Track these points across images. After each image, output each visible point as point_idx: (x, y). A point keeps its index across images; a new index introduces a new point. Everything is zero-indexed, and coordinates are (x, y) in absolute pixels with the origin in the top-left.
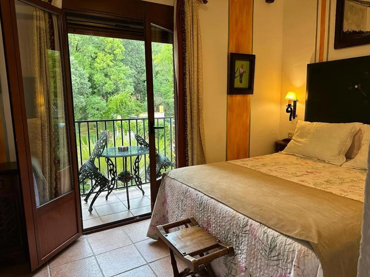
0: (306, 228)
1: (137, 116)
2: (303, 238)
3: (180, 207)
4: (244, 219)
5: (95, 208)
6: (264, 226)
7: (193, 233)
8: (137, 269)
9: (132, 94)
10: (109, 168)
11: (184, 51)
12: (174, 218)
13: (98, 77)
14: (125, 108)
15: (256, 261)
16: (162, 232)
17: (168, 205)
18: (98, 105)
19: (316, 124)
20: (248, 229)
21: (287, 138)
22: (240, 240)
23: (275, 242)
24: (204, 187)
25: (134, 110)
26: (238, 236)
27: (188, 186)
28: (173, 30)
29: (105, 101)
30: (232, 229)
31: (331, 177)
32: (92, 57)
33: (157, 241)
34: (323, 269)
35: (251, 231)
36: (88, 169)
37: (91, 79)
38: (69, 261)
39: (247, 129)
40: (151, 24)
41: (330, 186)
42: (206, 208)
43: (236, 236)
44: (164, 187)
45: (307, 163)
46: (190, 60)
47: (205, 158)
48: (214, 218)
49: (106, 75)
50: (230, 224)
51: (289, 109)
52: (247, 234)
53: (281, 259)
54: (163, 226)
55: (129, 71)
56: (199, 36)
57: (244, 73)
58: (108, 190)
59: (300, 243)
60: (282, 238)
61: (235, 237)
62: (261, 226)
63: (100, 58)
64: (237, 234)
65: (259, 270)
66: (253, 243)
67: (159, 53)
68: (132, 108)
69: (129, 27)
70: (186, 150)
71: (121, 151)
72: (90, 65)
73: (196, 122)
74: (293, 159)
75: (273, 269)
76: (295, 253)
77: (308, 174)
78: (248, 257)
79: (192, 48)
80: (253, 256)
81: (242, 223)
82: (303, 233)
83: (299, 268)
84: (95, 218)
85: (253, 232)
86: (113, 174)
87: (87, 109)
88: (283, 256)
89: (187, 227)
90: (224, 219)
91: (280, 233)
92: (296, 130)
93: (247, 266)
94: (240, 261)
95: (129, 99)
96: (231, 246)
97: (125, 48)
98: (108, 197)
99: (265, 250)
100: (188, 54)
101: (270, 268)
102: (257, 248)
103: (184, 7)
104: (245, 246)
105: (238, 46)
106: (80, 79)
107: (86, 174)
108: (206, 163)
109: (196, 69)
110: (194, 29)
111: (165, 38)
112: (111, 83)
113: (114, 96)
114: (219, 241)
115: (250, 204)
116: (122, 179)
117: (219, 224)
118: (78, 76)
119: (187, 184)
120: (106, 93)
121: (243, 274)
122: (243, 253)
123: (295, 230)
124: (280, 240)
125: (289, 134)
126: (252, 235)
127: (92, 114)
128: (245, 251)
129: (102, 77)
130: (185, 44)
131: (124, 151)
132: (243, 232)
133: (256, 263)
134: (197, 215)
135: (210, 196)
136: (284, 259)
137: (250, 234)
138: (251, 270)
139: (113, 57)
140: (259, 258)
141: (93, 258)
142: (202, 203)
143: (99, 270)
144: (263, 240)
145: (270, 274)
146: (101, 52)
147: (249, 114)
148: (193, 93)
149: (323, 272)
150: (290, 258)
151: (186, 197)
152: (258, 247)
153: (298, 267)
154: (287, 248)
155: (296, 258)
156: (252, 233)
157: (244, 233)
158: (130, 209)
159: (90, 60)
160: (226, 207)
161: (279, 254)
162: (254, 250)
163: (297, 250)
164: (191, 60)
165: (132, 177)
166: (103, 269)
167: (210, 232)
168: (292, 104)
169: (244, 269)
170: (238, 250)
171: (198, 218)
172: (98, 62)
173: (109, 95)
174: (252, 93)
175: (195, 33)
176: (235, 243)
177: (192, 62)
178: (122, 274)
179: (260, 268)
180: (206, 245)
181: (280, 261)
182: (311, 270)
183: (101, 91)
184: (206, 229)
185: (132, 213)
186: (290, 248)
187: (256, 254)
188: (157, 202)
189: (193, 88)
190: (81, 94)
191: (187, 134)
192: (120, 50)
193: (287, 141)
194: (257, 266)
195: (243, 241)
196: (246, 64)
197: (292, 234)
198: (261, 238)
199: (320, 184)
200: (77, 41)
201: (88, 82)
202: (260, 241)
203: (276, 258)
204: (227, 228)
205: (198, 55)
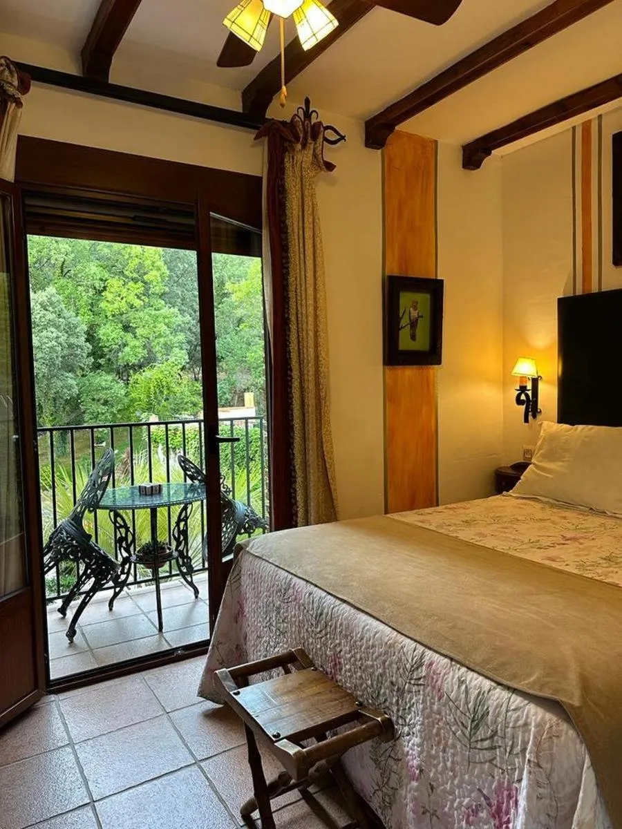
0: (554, 669)
1: (194, 415)
2: (546, 694)
3: (274, 623)
4: (414, 651)
5: (82, 631)
6: (458, 666)
7: (300, 687)
8: (171, 777)
9: (183, 369)
10: (119, 535)
11: (284, 271)
12: (260, 651)
13: (109, 333)
14: (168, 399)
15: (444, 751)
16: (229, 684)
17: (247, 620)
18: (106, 394)
19: (584, 429)
20: (424, 674)
21: (522, 461)
22: (407, 700)
23: (484, 705)
24: (327, 576)
25: (186, 403)
26: (401, 692)
27: (292, 574)
28: (261, 228)
29: (122, 383)
30: (388, 675)
31: (617, 549)
32: (95, 288)
33: (221, 706)
34: (594, 770)
35: (430, 679)
36: (67, 537)
37: (93, 337)
38: (10, 760)
39: (431, 440)
40: (211, 213)
41: (615, 570)
42: (331, 626)
43: (397, 692)
44: (238, 577)
45: (565, 518)
46: (299, 291)
47: (334, 509)
48: (348, 648)
49: (126, 328)
50: (384, 662)
51: (523, 397)
52: (422, 687)
53: (500, 747)
54: (229, 671)
55: (178, 319)
56: (318, 240)
57: (420, 319)
58: (114, 588)
59: (541, 707)
60: (500, 695)
61: (395, 693)
62: (452, 666)
63: (113, 290)
64: (400, 686)
65: (450, 773)
66: (435, 707)
67: (244, 280)
68: (183, 398)
69: (165, 222)
70: (292, 491)
71: (146, 495)
72: (92, 305)
73: (312, 425)
74: (535, 509)
75: (482, 771)
76: (530, 730)
77: (567, 542)
78: (425, 743)
79: (302, 265)
80: (436, 739)
81: (410, 660)
82: (548, 683)
83: (540, 767)
84: (80, 653)
85: (435, 681)
86: (127, 550)
87: (83, 402)
88: (502, 737)
89: (287, 672)
90: (371, 651)
91: (496, 682)
92: (540, 442)
93: (423, 763)
94: (408, 752)
95: (178, 379)
96: (386, 716)
97: (168, 268)
98: (115, 602)
99: (462, 723)
100: (294, 279)
101: (475, 768)
102: (444, 719)
103: (284, 178)
104: (418, 714)
105: (404, 260)
106: (66, 335)
107: (62, 550)
108: (336, 520)
109: (311, 309)
110: (306, 225)
111: (244, 245)
112: (138, 344)
113: (144, 374)
114: (361, 704)
115: (429, 614)
116: (147, 560)
117: (359, 663)
118: (64, 329)
119: (288, 570)
120: (125, 366)
121: (415, 784)
122: (413, 733)
123: (529, 675)
124: (495, 698)
125: (527, 452)
126: (434, 687)
127: (92, 414)
128: (418, 727)
129: (118, 331)
130: (287, 258)
131: (152, 494)
132: (412, 682)
133: (443, 757)
134: (312, 642)
135: (341, 597)
136: (506, 746)
137: (428, 686)
138: (432, 775)
139: (143, 288)
140: (449, 743)
141: (69, 750)
142: (321, 614)
143: (81, 780)
144: (456, 700)
145: (475, 784)
146: (117, 277)
147: (434, 407)
148: (305, 361)
149: (596, 776)
150: (520, 743)
151: (286, 601)
152: (448, 717)
153: (538, 765)
154: (513, 719)
155: (533, 743)
156: (433, 684)
157: (414, 685)
158: (163, 631)
159: (90, 294)
160: (376, 623)
161: (495, 733)
162: (438, 724)
163: (533, 724)
164: (301, 290)
165: (170, 555)
166: (91, 778)
167: (340, 684)
168: (529, 386)
169: (417, 772)
170: (402, 725)
171: (314, 650)
172: (109, 300)
173: (131, 371)
174: (439, 362)
175: (308, 234)
176: (395, 709)
177: (304, 296)
178: (134, 789)
179: (452, 770)
180: (330, 716)
181: (498, 750)
182: (567, 772)
183: (115, 362)
184: (330, 676)
185: (166, 640)
186: (518, 719)
187: (442, 735)
188: (222, 612)
189: (305, 351)
190: (70, 368)
191: (294, 454)
192: (158, 274)
193: (521, 467)
194: (446, 765)
195: (413, 704)
196: (423, 299)
197: (523, 683)
198: (453, 696)
199: (593, 566)
200: (63, 254)
201: (85, 342)
202: (451, 703)
203: (487, 744)
204: (377, 673)
205: (315, 278)
